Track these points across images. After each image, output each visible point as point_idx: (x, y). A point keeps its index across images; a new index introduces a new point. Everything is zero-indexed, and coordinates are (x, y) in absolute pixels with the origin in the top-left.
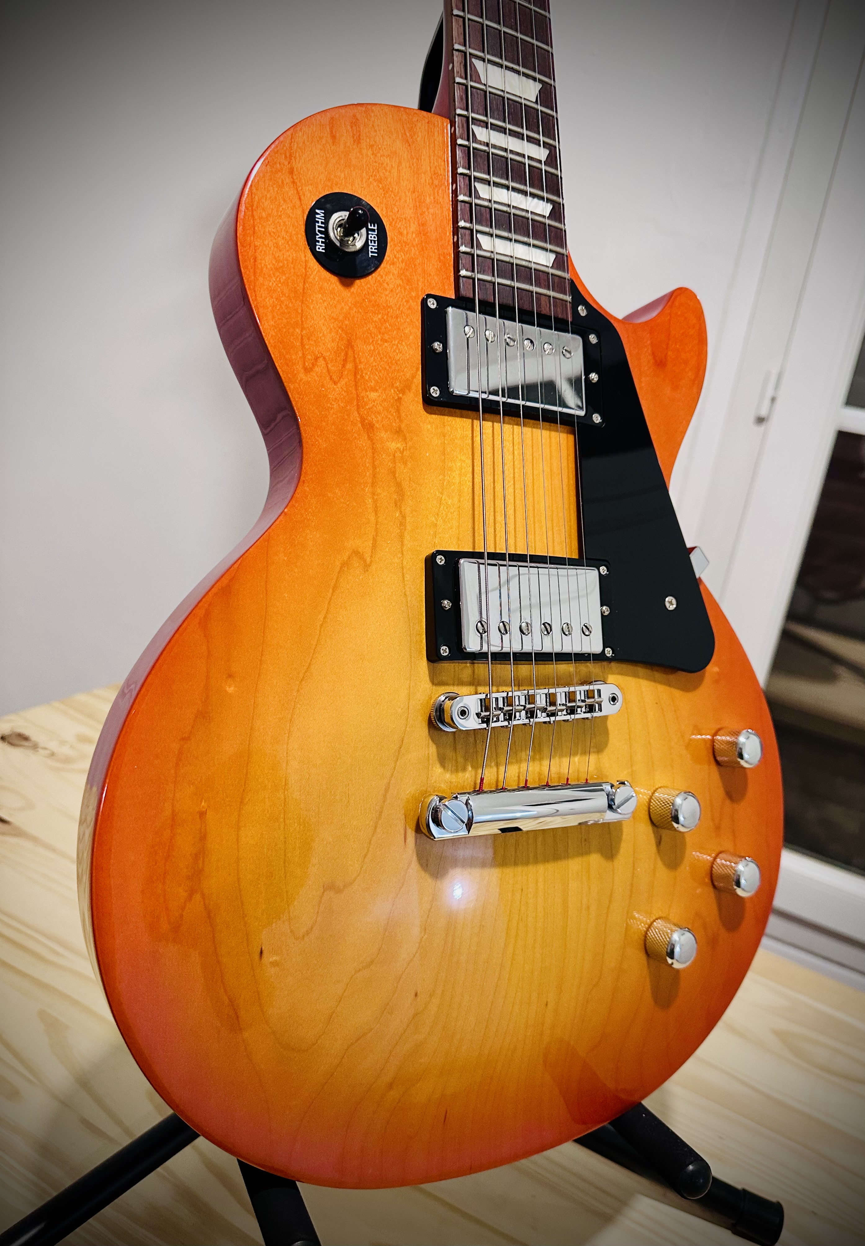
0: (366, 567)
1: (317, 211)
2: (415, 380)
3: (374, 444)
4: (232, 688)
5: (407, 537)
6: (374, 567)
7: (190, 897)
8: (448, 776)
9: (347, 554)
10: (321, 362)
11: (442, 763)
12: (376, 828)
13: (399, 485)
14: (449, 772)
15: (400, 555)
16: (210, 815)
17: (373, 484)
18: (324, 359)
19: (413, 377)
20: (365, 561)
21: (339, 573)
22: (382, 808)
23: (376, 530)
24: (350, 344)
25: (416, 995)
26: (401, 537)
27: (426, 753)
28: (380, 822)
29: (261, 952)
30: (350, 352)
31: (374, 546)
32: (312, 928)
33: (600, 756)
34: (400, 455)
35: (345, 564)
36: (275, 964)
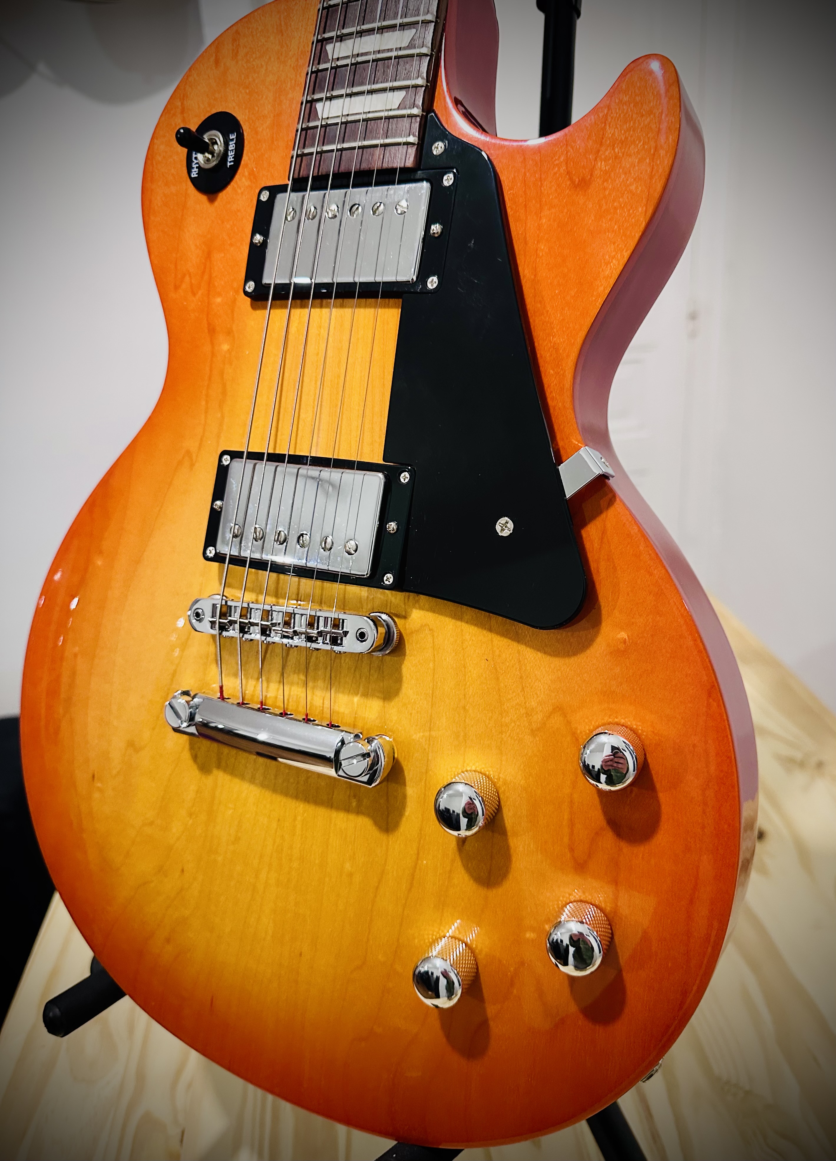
3: (213, 347)
6: (195, 466)
9: (183, 452)
10: (187, 278)
13: (224, 386)
16: (79, 657)
17: (208, 386)
18: (190, 274)
20: (192, 460)
21: (174, 470)
23: (204, 431)
24: (208, 254)
30: (208, 263)
31: (198, 447)
34: (229, 356)
35: (181, 462)
36: (102, 789)
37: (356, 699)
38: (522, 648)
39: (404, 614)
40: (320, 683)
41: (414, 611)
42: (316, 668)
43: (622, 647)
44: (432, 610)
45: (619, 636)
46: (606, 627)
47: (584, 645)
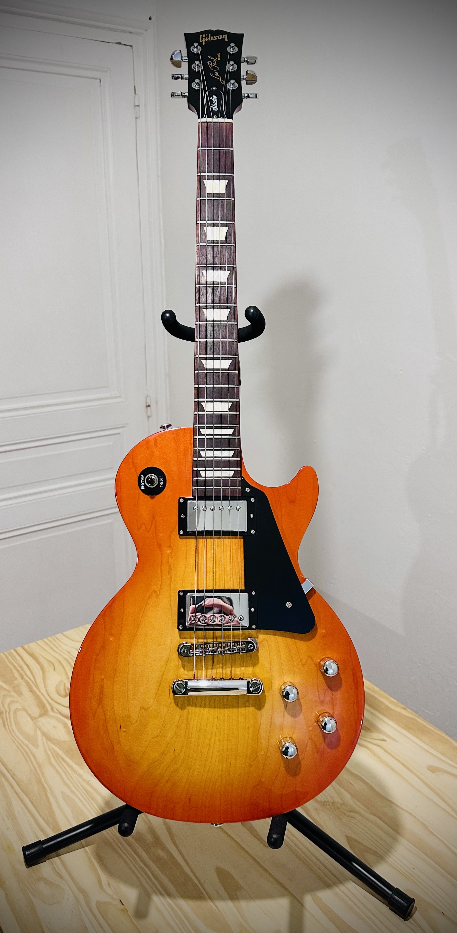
0: (158, 596)
1: (141, 475)
2: (176, 528)
3: (161, 552)
4: (112, 639)
5: (172, 585)
6: (160, 595)
7: (98, 707)
8: (186, 672)
9: (151, 591)
10: (144, 526)
11: (184, 667)
12: (158, 689)
13: (170, 566)
14: (187, 671)
15: (169, 591)
16: (105, 680)
17: (161, 566)
18: (145, 525)
19: (176, 526)
20: (157, 594)
21: (148, 598)
22: (161, 682)
23: (162, 582)
24: (154, 517)
25: (175, 750)
26: (170, 584)
27: (177, 664)
28: (160, 687)
29: (120, 727)
30: (154, 521)
31: (160, 588)
32: (137, 721)
33: (254, 668)
34: (171, 555)
35: (151, 595)
36: (125, 732)
37: (243, 668)
38: (296, 640)
39: (256, 637)
40: (228, 665)
41: (260, 635)
42: (226, 662)
43: (324, 634)
44: (266, 634)
45: (323, 632)
46: (319, 630)
47: (314, 637)
